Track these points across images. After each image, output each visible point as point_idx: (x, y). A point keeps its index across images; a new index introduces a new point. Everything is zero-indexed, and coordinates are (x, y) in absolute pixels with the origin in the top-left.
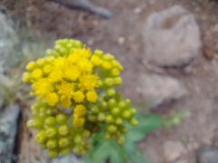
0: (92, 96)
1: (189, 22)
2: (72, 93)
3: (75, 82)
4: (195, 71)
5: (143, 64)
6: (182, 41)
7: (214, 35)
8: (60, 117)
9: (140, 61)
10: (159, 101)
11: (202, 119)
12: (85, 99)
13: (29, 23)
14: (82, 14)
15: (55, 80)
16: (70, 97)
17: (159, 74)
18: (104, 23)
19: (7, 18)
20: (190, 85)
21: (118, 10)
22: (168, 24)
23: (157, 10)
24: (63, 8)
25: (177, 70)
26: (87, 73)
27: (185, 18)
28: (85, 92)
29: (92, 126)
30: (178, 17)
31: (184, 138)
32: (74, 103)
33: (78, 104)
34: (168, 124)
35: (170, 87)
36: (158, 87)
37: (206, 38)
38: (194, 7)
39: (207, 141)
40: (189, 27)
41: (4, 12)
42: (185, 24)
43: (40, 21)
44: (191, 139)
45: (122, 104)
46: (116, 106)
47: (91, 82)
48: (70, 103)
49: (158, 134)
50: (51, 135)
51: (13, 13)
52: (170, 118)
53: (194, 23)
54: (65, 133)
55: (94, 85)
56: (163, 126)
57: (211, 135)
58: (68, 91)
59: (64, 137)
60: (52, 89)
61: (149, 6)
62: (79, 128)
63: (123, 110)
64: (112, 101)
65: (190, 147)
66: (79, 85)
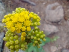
0: (29, 29)
1: (60, 8)
2: (21, 27)
3: (22, 23)
4: (61, 24)
5: (45, 21)
6: (58, 14)
7: (68, 12)
8: (16, 37)
9: (44, 20)
10: (50, 33)
11: (63, 39)
12: (26, 30)
13: (9, 6)
14: (26, 4)
15: (15, 22)
16: (20, 29)
17: (50, 24)
18: (33, 7)
19: (2, 4)
20: (60, 28)
21: (38, 3)
22: (54, 8)
23: (50, 4)
24: (20, 2)
25: (56, 23)
26: (27, 20)
27: (59, 7)
28: (26, 27)
29: (28, 41)
30: (57, 6)
31: (57, 45)
32: (22, 31)
33: (23, 32)
34: (52, 41)
35: (53, 28)
36: (49, 29)
37: (65, 13)
38: (62, 3)
39: (65, 46)
40: (60, 10)
41: (1, 2)
42: (59, 9)
43: (13, 6)
44: (59, 46)
45: (40, 32)
46: (38, 33)
47: (29, 23)
48: (20, 31)
49: (49, 43)
50: (11, 44)
51: (4, 3)
52: (53, 39)
53: (62, 8)
54: (17, 43)
55: (30, 24)
56: (51, 41)
57: (66, 45)
58: (19, 26)
59: (17, 44)
60: (13, 25)
61: (48, 2)
62: (23, 41)
63: (41, 35)
64: (37, 31)
65: (59, 48)
66: (24, 24)
